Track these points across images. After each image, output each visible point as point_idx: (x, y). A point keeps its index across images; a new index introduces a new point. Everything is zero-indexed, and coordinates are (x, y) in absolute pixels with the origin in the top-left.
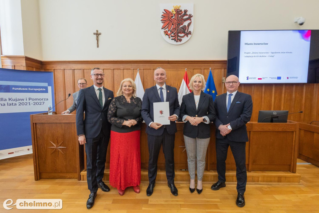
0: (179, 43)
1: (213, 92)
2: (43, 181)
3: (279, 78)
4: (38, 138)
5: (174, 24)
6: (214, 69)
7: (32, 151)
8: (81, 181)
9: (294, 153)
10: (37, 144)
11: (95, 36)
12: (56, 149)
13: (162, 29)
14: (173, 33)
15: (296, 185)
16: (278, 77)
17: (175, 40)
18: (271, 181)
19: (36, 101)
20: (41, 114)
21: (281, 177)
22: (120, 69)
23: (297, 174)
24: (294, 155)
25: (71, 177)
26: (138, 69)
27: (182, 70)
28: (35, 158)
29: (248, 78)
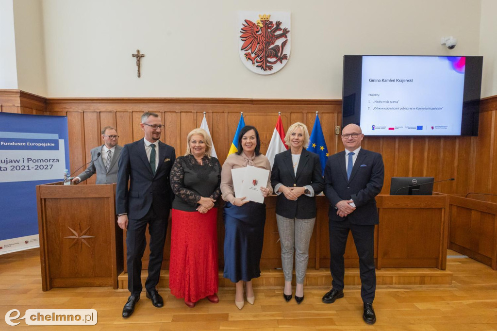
0: (268, 72)
1: (322, 148)
2: (55, 292)
3: (420, 128)
4: (48, 223)
5: (260, 43)
6: (323, 113)
7: (39, 244)
8: (119, 290)
9: (443, 241)
10: (47, 233)
11: (135, 59)
12: (78, 240)
13: (242, 50)
14: (258, 56)
15: (447, 287)
16: (418, 126)
17: (262, 68)
18: (410, 283)
19: (39, 164)
20: (53, 184)
21: (425, 277)
22: (175, 112)
23: (447, 272)
24: (443, 244)
25: (102, 284)
26: (204, 112)
27: (273, 114)
28: (43, 254)
29: (374, 128)
